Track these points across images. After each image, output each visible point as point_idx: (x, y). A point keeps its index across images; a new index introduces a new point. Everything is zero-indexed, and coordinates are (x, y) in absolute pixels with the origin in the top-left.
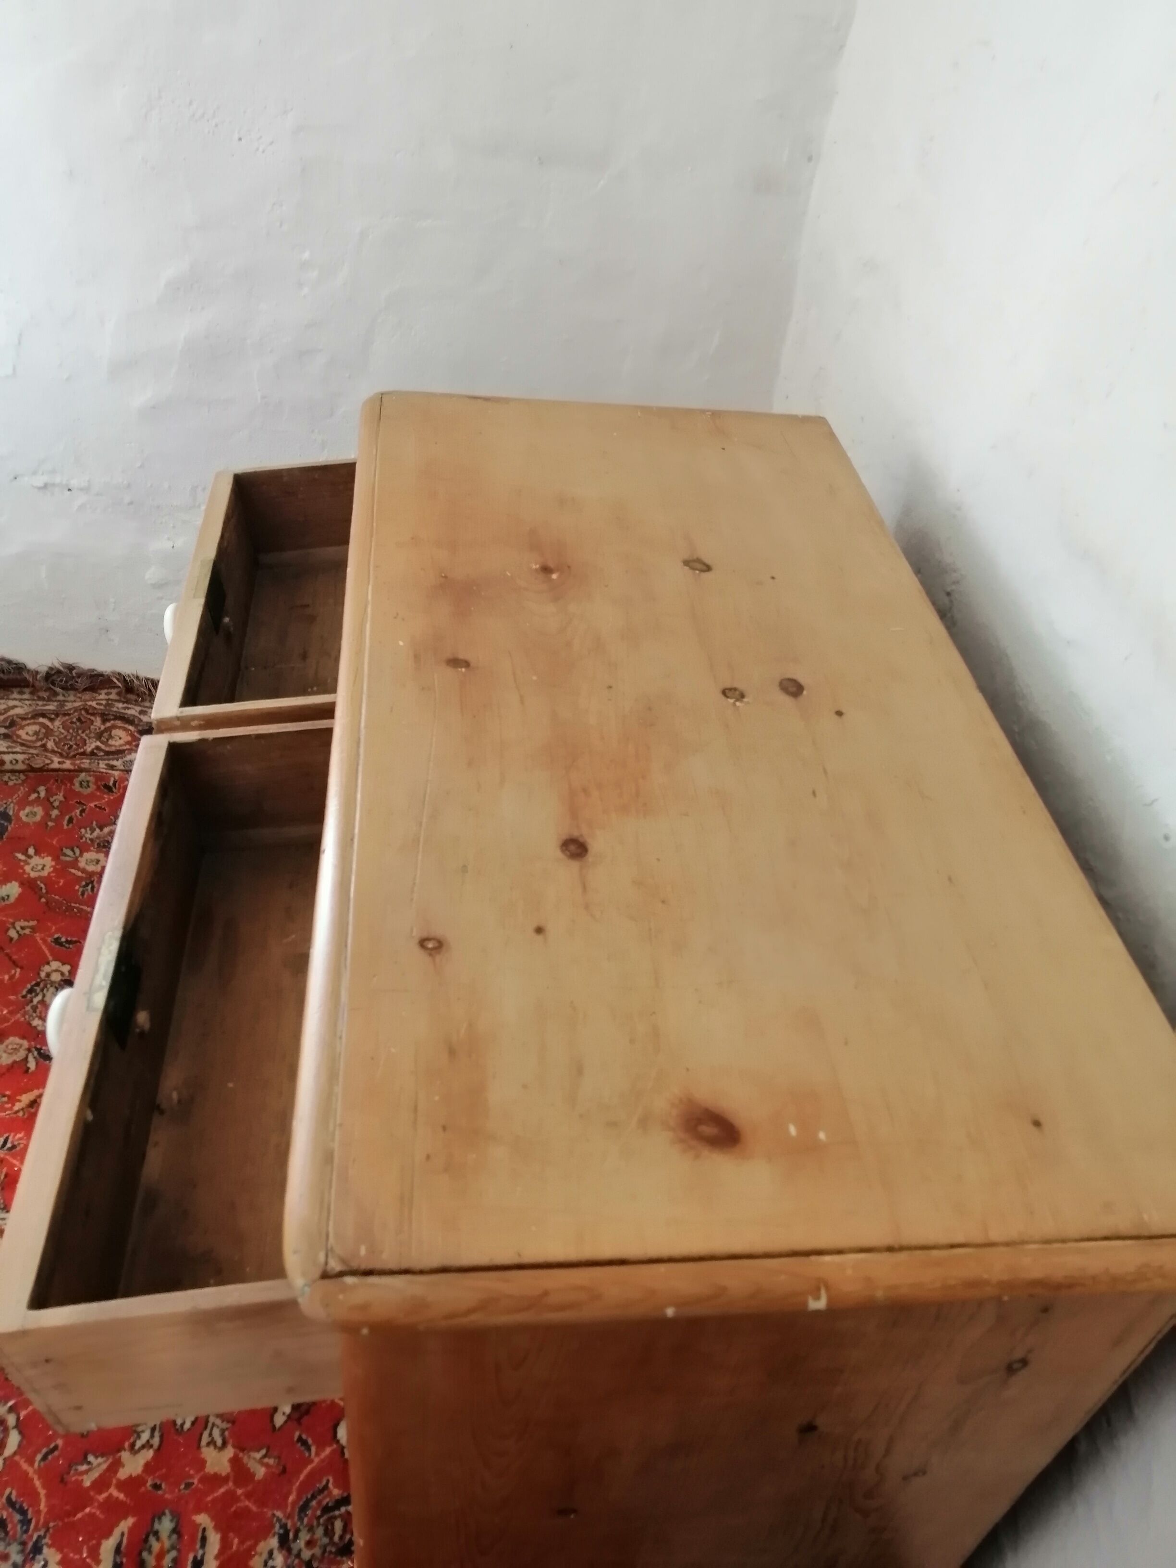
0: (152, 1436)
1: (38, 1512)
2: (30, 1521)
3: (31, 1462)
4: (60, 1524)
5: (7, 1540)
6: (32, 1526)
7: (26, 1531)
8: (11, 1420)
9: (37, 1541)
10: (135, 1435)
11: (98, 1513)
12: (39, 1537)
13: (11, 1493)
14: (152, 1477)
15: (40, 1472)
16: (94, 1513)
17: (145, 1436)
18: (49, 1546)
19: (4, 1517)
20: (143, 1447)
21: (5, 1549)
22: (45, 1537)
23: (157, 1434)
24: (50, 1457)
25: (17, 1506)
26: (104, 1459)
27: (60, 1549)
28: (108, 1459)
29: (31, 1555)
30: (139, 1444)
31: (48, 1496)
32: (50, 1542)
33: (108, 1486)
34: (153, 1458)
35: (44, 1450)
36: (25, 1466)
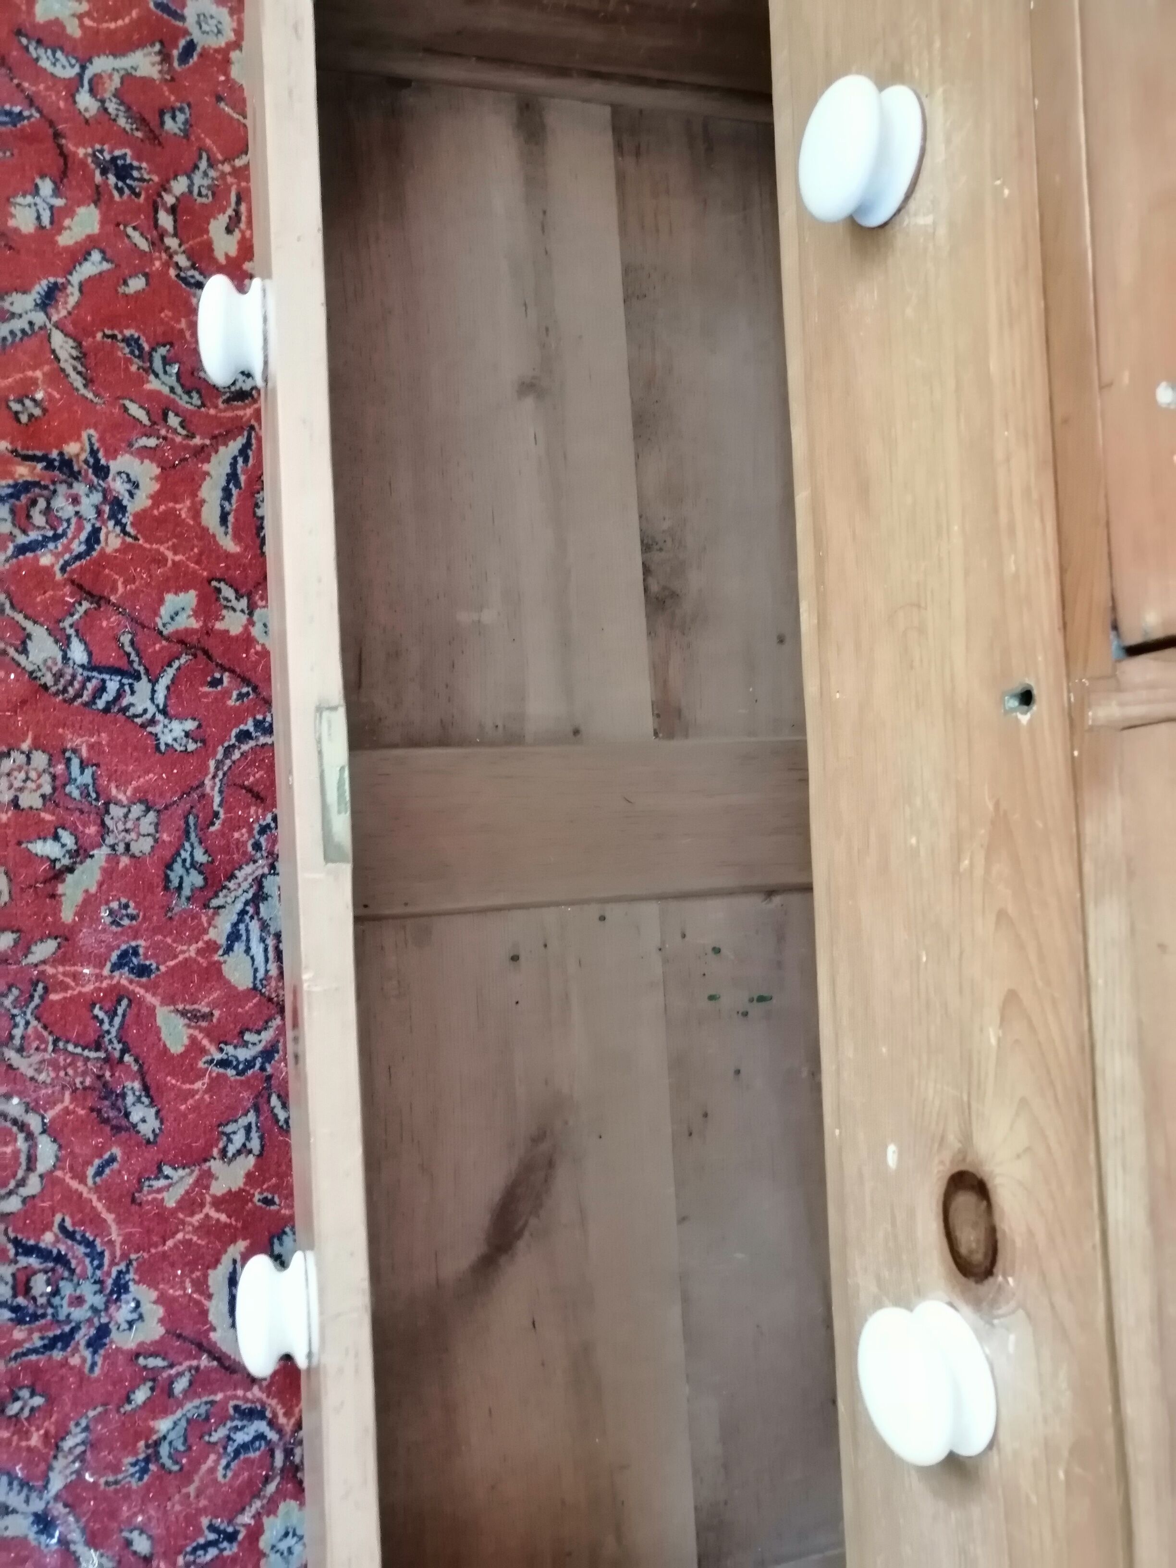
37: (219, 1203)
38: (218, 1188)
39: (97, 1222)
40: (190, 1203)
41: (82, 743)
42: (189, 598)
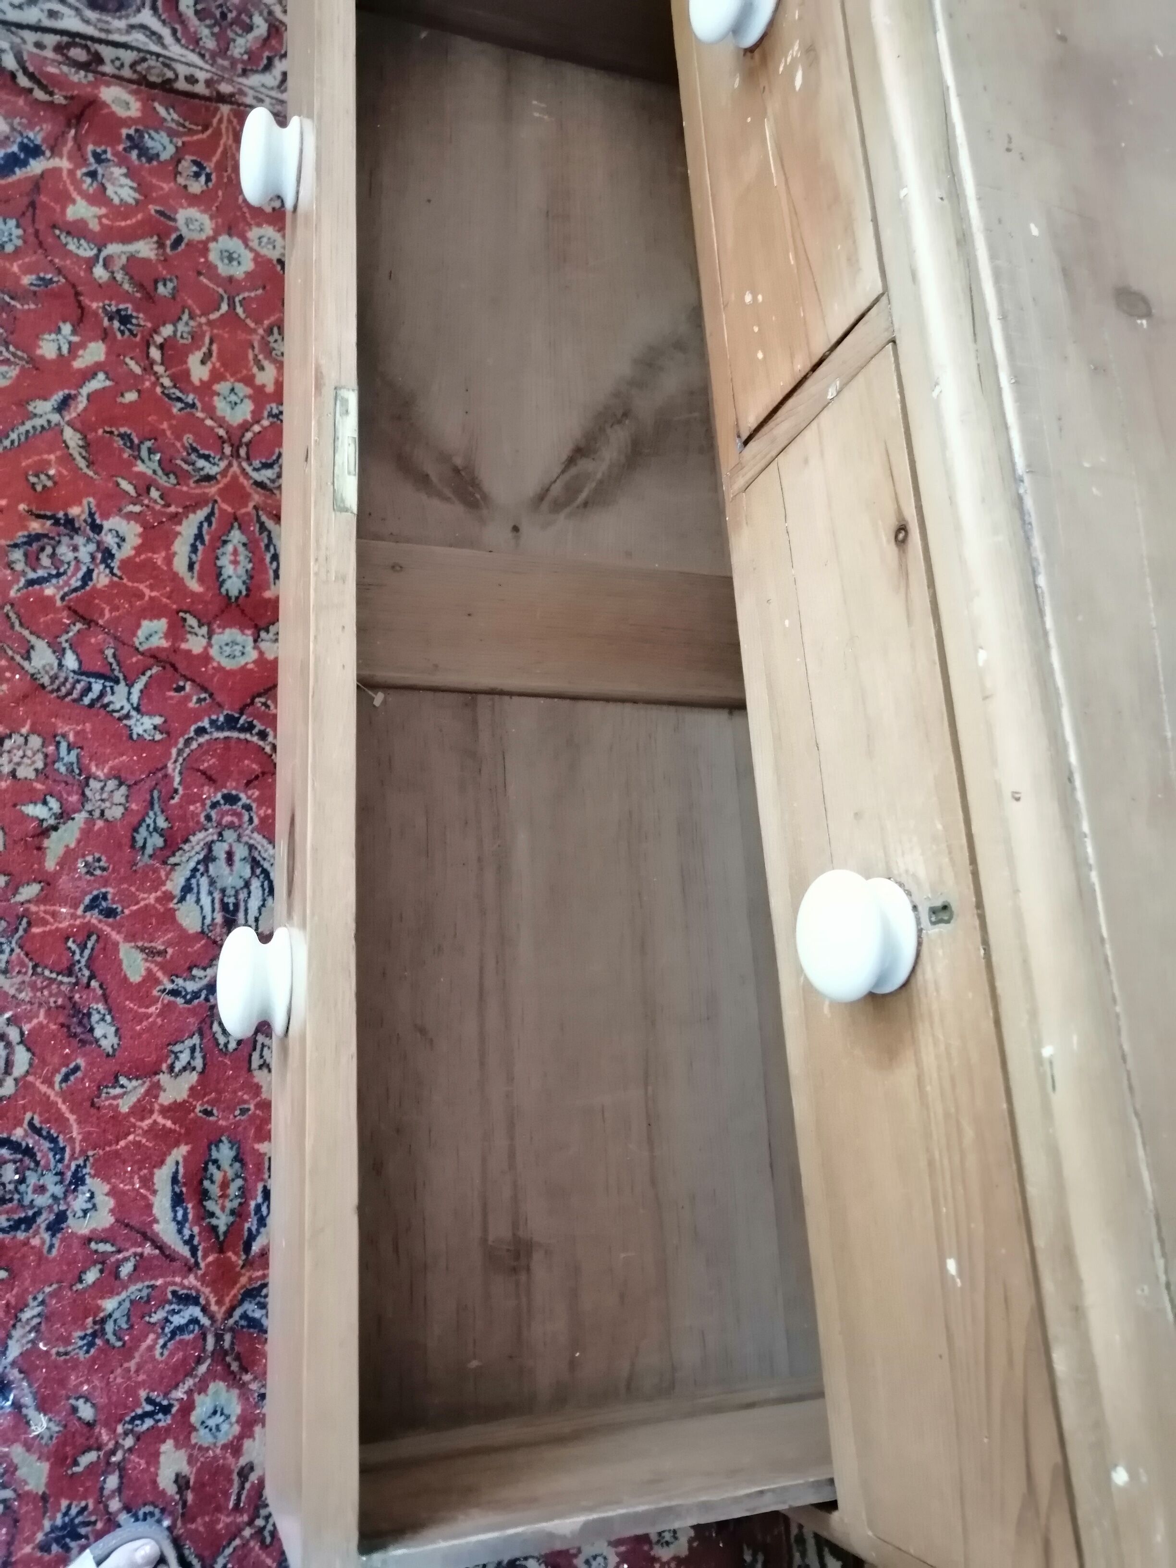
0: (193, 1057)
1: (72, 1140)
2: (63, 1149)
3: (51, 1085)
4: (101, 1152)
5: (40, 1170)
6: (67, 1156)
7: (61, 1160)
8: (13, 1034)
9: (76, 1171)
10: (173, 1056)
11: (144, 1141)
12: (78, 1166)
13: (32, 1118)
14: (200, 1102)
15: (63, 1094)
16: (140, 1141)
17: (184, 1058)
18: (93, 1177)
19: (31, 1146)
20: (184, 1069)
21: (39, 1180)
22: (85, 1166)
23: (198, 1054)
24: (72, 1078)
25: (44, 1133)
26: (140, 1082)
27: (106, 1179)
28: (144, 1082)
29: (73, 1187)
30: (178, 1066)
31: (79, 1122)
32: (93, 1172)
33: (151, 1112)
34: (198, 1081)
35: (64, 1070)
36: (44, 1088)
37: (165, 1111)
38: (166, 1098)
39: (61, 1121)
40: (141, 1110)
41: (70, 730)
42: (162, 624)
